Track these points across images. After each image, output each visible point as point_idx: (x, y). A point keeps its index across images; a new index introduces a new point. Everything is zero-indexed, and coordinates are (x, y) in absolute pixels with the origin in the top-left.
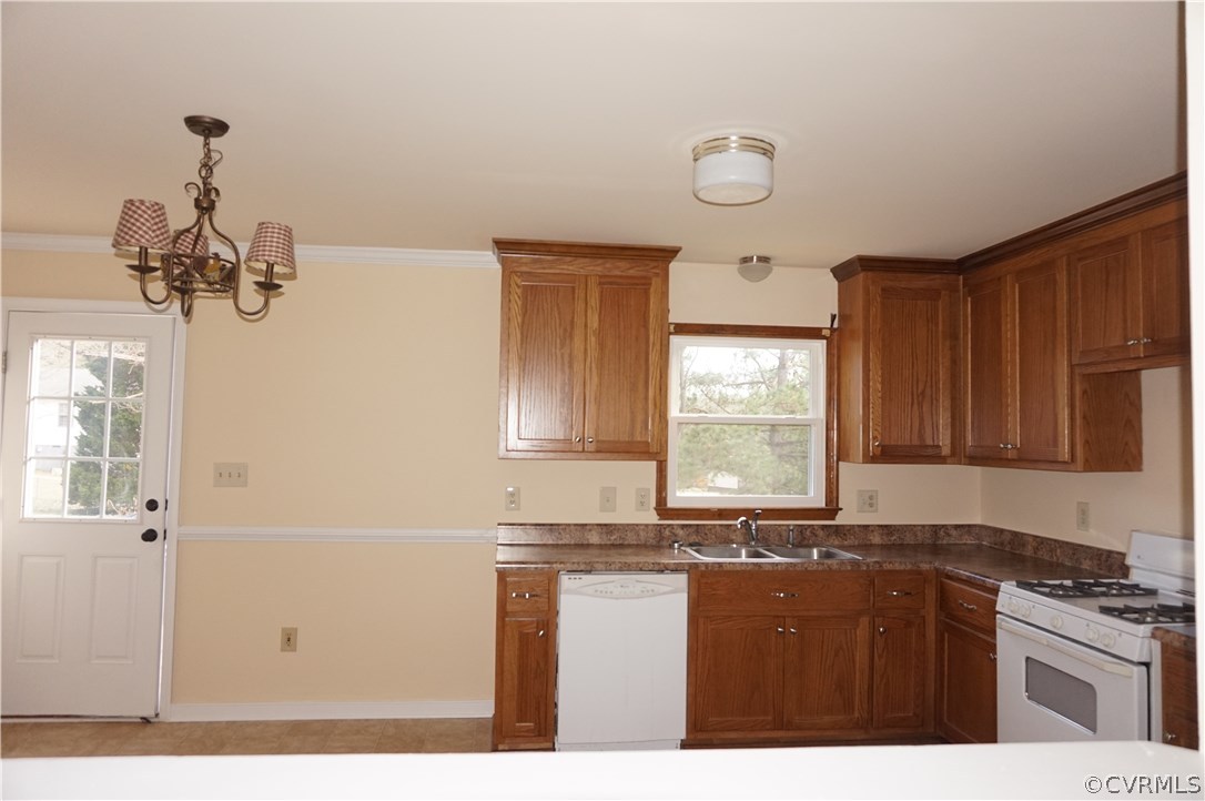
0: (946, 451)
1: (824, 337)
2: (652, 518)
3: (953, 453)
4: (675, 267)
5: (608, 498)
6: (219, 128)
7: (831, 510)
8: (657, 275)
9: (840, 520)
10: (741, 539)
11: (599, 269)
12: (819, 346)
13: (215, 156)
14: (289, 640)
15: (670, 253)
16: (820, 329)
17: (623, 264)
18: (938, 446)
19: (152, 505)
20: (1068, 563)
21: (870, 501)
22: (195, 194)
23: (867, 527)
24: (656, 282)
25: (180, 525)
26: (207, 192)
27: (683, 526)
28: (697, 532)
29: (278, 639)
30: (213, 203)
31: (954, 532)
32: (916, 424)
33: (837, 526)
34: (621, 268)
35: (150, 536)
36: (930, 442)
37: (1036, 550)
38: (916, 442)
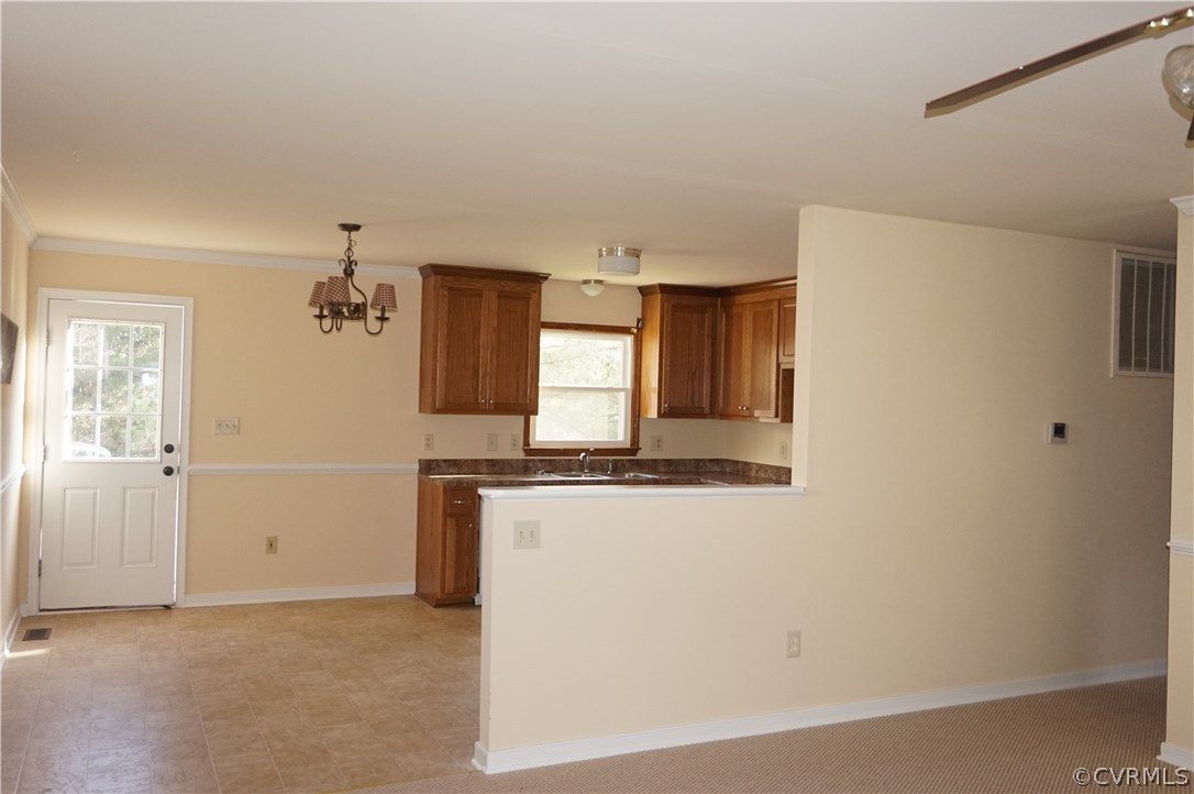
0: (707, 410)
1: (633, 333)
2: (521, 456)
3: (711, 413)
4: (545, 286)
5: (493, 441)
6: (357, 228)
7: (634, 449)
8: (534, 292)
9: (640, 456)
10: (577, 468)
11: (497, 286)
12: (629, 339)
13: (353, 243)
14: (272, 545)
15: (546, 277)
16: (630, 328)
17: (513, 284)
18: (702, 408)
19: (169, 449)
20: (774, 478)
21: (658, 444)
22: (343, 266)
23: (656, 460)
24: (534, 296)
25: (190, 462)
26: (351, 263)
27: (541, 461)
28: (550, 465)
29: (264, 546)
30: (352, 271)
31: (709, 464)
32: (690, 392)
33: (637, 460)
34: (511, 286)
35: (169, 471)
36: (697, 405)
37: (757, 471)
38: (689, 405)
